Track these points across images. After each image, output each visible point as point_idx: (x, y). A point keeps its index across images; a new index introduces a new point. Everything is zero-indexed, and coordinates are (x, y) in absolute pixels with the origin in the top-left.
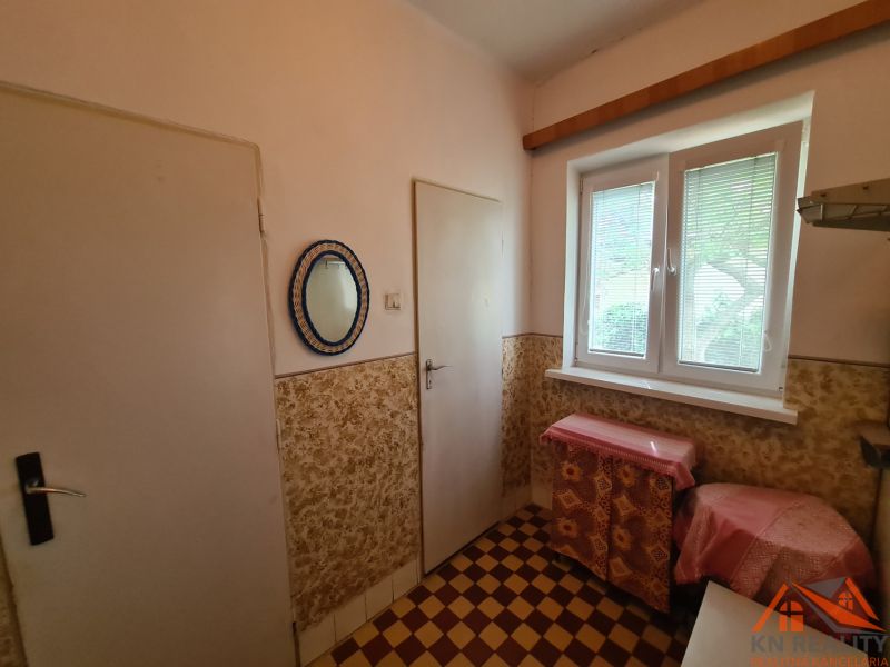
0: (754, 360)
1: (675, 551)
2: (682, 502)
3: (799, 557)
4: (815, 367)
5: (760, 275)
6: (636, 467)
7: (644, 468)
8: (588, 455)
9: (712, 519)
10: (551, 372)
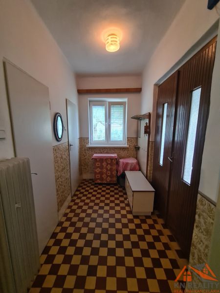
0: (122, 139)
1: (117, 172)
2: (118, 163)
3: (133, 163)
4: (130, 139)
5: (122, 121)
6: (110, 159)
7: (112, 159)
8: (101, 160)
9: (123, 163)
10: (87, 146)
